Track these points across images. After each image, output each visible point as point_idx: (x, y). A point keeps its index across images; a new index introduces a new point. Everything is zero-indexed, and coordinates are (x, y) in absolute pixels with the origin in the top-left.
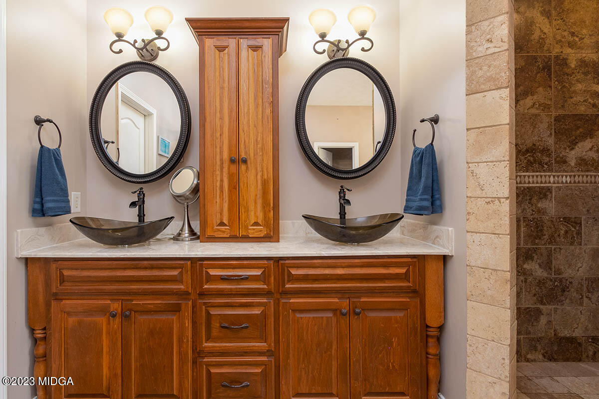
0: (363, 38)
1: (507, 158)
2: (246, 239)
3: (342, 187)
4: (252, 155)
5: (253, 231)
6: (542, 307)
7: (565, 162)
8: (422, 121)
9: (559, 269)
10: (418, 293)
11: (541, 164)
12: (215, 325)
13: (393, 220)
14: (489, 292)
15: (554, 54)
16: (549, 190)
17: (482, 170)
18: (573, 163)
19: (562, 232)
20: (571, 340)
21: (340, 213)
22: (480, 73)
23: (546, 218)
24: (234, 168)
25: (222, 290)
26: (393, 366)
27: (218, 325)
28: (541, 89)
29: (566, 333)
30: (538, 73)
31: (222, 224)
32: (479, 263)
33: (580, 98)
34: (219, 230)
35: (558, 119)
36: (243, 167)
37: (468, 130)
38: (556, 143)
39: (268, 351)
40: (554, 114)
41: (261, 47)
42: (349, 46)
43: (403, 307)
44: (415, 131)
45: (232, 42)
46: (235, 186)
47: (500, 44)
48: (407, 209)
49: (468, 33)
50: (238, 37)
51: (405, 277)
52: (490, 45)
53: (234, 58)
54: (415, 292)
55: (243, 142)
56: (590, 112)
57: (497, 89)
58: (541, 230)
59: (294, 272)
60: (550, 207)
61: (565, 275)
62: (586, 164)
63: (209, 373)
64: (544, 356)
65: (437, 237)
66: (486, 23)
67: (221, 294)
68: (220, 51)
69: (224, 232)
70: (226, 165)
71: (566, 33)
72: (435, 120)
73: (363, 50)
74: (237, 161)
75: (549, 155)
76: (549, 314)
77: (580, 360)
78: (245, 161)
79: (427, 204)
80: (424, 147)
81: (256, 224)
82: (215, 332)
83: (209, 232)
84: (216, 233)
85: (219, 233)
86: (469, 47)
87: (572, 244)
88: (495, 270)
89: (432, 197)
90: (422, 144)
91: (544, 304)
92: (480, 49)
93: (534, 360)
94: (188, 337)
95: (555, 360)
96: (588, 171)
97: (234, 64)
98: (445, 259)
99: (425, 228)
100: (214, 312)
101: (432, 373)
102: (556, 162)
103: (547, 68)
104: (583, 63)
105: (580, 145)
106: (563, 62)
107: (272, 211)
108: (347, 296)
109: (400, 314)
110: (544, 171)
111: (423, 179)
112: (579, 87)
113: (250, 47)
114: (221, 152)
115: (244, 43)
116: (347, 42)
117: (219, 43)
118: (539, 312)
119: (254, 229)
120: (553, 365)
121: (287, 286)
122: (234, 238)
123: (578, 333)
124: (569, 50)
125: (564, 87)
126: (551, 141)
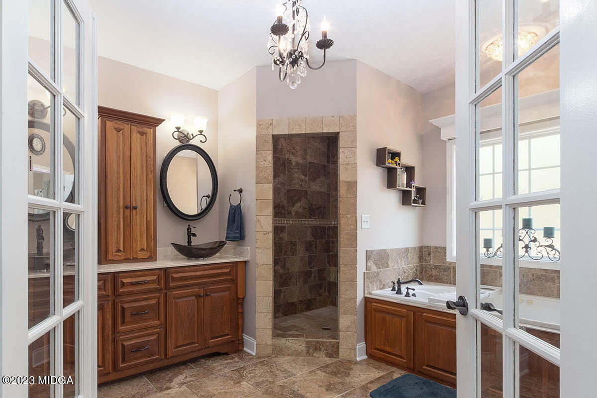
0: (201, 134)
1: (271, 214)
2: (136, 260)
3: (189, 225)
4: (139, 204)
5: (141, 255)
6: (281, 288)
7: (291, 213)
8: (235, 191)
9: (288, 268)
10: (234, 281)
11: (281, 214)
12: (128, 314)
13: (221, 245)
14: (264, 275)
15: (286, 157)
16: (284, 227)
17: (262, 219)
18: (293, 214)
19: (289, 249)
20: (292, 303)
21: (188, 242)
22: (261, 175)
23: (283, 242)
24: (128, 212)
25: (132, 291)
26: (224, 321)
27: (130, 314)
28: (281, 175)
29: (290, 301)
30: (280, 166)
31: (119, 251)
32: (261, 263)
33: (296, 181)
34: (117, 255)
35: (288, 191)
36: (134, 211)
37: (256, 200)
38: (287, 203)
39: (160, 325)
40: (287, 188)
41: (146, 134)
42: (193, 137)
43: (228, 289)
44: (230, 195)
45: (126, 127)
46: (128, 225)
47: (269, 163)
48: (227, 238)
49: (257, 154)
50: (131, 123)
51: (229, 273)
52: (265, 163)
53: (127, 138)
54: (233, 280)
55: (134, 195)
56: (300, 188)
57: (268, 183)
58: (282, 249)
59: (175, 275)
60: (285, 236)
61: (291, 271)
62: (298, 215)
63: (123, 346)
64: (283, 314)
65: (242, 252)
66: (264, 152)
67: (131, 294)
68: (118, 131)
69: (120, 256)
70: (122, 211)
71: (291, 148)
72: (240, 191)
73: (201, 141)
74: (130, 208)
75: (285, 209)
76: (284, 292)
77: (296, 314)
78: (135, 208)
79: (238, 235)
80: (236, 205)
81: (142, 250)
82: (127, 319)
83: (110, 257)
84: (115, 257)
85: (117, 257)
86: (257, 162)
87: (293, 255)
88: (267, 264)
89: (240, 231)
90: (235, 204)
91: (282, 287)
92: (261, 163)
93: (279, 317)
94: (109, 325)
95: (287, 315)
96: (299, 218)
97: (128, 142)
98: (245, 263)
99: (235, 248)
100: (126, 306)
101: (240, 322)
102: (288, 213)
103: (284, 164)
104: (297, 164)
105: (296, 204)
106: (290, 162)
107: (153, 242)
108: (202, 286)
109: (227, 293)
110: (283, 218)
111: (236, 222)
112: (296, 175)
113: (139, 132)
114: (118, 202)
115: (135, 129)
116: (192, 135)
117: (116, 126)
118: (280, 290)
119: (141, 253)
120: (286, 317)
121: (171, 285)
122: (127, 260)
123: (295, 300)
124: (292, 156)
125: (290, 175)
126: (285, 202)
